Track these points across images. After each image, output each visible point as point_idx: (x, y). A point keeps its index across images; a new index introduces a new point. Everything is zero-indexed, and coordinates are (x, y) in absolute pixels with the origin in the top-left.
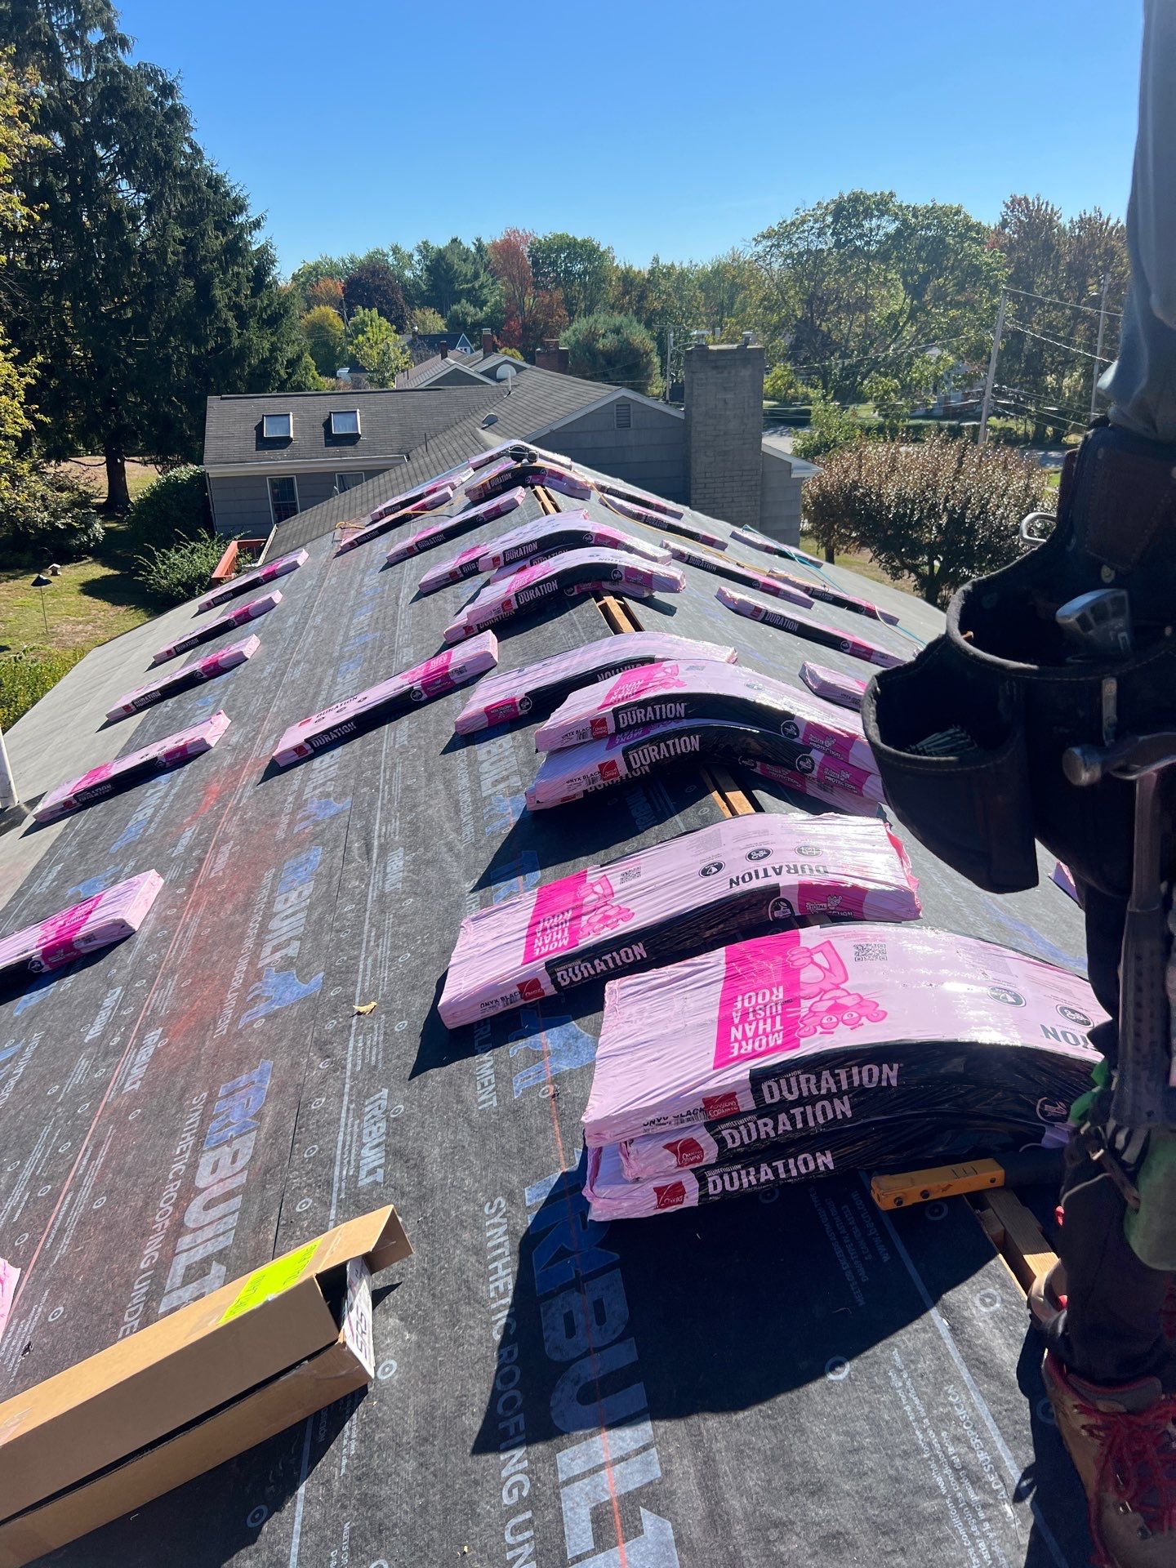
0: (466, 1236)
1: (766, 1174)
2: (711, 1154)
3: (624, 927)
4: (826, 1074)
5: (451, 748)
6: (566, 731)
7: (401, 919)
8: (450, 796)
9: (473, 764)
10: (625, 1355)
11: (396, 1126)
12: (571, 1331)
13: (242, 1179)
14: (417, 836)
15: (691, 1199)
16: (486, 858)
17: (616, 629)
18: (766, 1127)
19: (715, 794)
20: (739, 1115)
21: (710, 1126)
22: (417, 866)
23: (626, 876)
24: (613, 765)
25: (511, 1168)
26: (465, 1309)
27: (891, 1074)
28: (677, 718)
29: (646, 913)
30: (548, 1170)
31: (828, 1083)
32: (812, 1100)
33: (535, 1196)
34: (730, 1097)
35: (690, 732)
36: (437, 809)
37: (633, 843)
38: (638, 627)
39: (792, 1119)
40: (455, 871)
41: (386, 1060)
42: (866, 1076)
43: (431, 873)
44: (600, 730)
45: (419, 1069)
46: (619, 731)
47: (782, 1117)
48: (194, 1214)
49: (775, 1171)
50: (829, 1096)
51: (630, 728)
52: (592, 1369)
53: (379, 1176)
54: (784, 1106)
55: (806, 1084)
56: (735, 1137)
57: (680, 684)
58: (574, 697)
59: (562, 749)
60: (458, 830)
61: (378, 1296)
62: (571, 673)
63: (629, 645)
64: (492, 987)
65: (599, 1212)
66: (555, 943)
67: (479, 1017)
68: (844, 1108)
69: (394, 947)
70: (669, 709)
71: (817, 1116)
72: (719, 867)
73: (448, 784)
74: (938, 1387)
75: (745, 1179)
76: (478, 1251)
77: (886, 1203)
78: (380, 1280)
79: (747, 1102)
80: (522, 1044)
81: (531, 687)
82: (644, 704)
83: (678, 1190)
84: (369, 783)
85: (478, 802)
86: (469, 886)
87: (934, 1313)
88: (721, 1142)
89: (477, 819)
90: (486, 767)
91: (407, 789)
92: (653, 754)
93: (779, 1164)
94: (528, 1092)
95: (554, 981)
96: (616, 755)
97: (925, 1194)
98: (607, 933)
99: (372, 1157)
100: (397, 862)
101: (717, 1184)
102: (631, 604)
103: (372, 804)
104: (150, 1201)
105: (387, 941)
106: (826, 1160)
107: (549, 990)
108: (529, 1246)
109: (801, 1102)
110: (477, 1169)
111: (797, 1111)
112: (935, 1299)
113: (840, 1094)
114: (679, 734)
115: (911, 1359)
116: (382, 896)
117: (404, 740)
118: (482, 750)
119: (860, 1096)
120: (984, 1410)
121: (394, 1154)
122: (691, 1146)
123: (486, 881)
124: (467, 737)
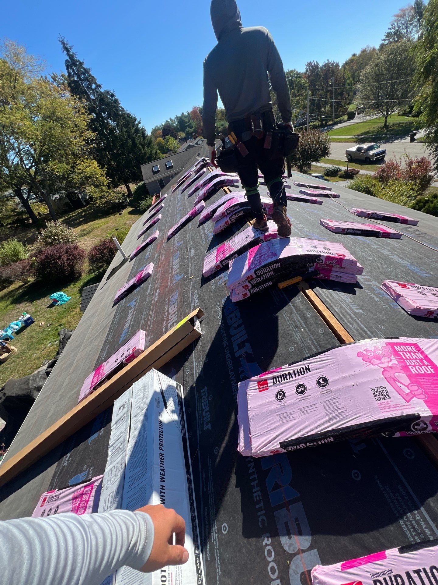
0: (213, 310)
1: (261, 288)
2: (250, 286)
3: (233, 252)
4: (267, 268)
5: (199, 226)
6: (217, 217)
7: (195, 261)
8: (200, 236)
9: (203, 228)
10: (241, 321)
11: (199, 295)
12: (231, 320)
13: (176, 310)
14: (195, 245)
15: (249, 295)
16: (208, 246)
17: (226, 193)
18: (259, 280)
19: (248, 222)
20: (254, 279)
21: (249, 282)
22: (196, 251)
23: (232, 242)
24: (228, 221)
25: (219, 297)
26: (215, 321)
27: (279, 265)
28: (238, 209)
29: (236, 248)
30: (225, 296)
31: (268, 269)
32: (266, 273)
33: (223, 301)
34: (251, 276)
35: (241, 211)
36: (198, 239)
37: (234, 235)
38: (231, 192)
39: (263, 277)
40: (203, 249)
41: (196, 285)
42: (275, 266)
43: (199, 251)
44: (224, 215)
45: (202, 285)
46: (228, 214)
47: (261, 277)
48: (170, 317)
49: (262, 287)
50: (269, 272)
51: (230, 213)
52: (236, 325)
53: (198, 304)
54: (261, 275)
55: (264, 270)
56: (254, 283)
57: (238, 201)
58: (218, 210)
59: (218, 221)
60: (202, 242)
61: (200, 322)
62: (219, 205)
63: (230, 195)
64: (211, 269)
65: (234, 301)
66: (221, 258)
67: (210, 274)
68: (272, 273)
69: (194, 266)
70: (236, 207)
71: (267, 276)
72: (249, 236)
73: (199, 234)
74: (291, 314)
75: (257, 290)
76: (216, 311)
77: (281, 288)
78: (200, 320)
79: (255, 276)
80: (218, 277)
81: (211, 210)
82: (231, 207)
83: (246, 294)
84: (186, 237)
85: (205, 235)
86: (206, 252)
87: (290, 303)
88: (252, 284)
89: (205, 239)
90: (206, 228)
91: (192, 236)
92: (235, 217)
93: (263, 286)
94: (220, 284)
95: (222, 265)
96: (228, 219)
97: (287, 284)
98: (230, 254)
99: (196, 301)
100: (193, 251)
101: (253, 292)
102: (229, 187)
103: (186, 241)
104: (163, 316)
105: (193, 265)
106: (271, 283)
107: (222, 267)
108: (223, 309)
109: (264, 274)
110: (214, 299)
111: (264, 276)
112: (290, 301)
113: (271, 271)
114: (239, 212)
115: (286, 312)
116: (191, 257)
117: (190, 227)
118: (204, 225)
119: (275, 271)
120: (298, 316)
121: (200, 300)
122: (246, 286)
123: (209, 250)
124: (202, 223)
